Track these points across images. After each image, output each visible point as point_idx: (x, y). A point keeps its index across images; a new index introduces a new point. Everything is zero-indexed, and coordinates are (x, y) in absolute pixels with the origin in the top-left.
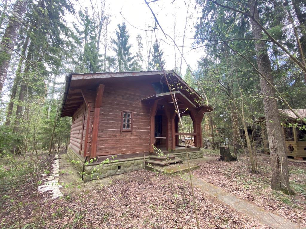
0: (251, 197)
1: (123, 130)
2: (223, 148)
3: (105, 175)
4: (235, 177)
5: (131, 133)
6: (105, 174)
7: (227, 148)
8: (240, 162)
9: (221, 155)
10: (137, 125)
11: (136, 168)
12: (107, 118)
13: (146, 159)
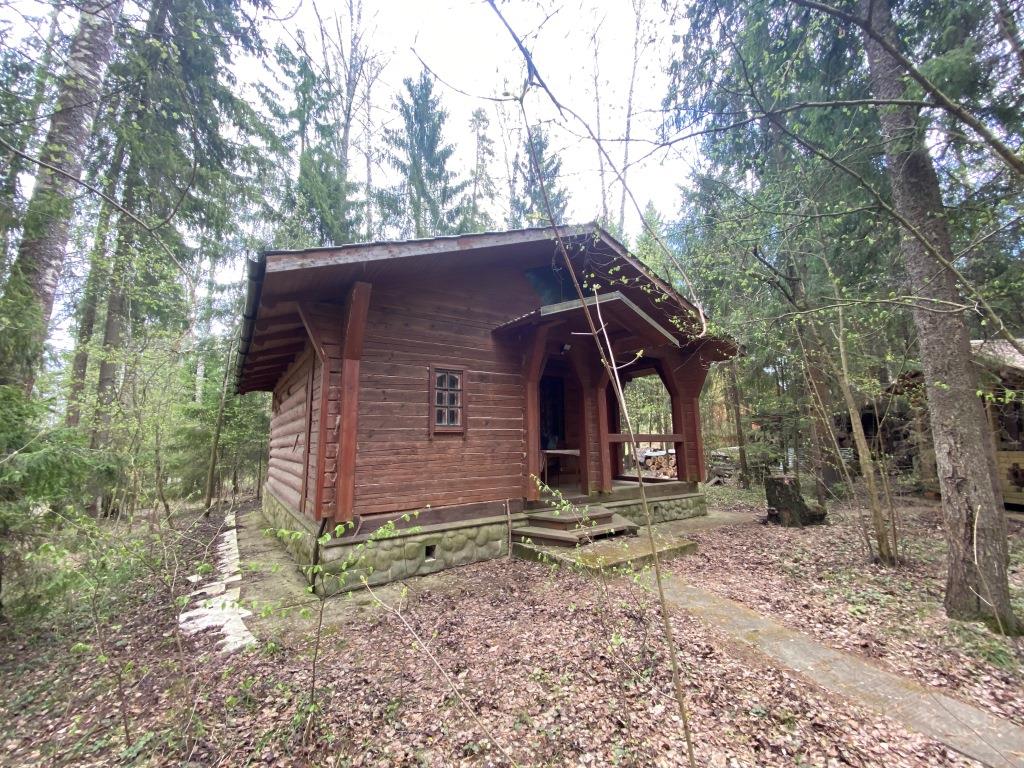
0: (874, 644)
1: (438, 429)
2: (778, 483)
3: (384, 577)
4: (820, 579)
5: (464, 440)
6: (385, 574)
7: (790, 482)
8: (838, 529)
9: (770, 504)
10: (483, 413)
11: (483, 551)
12: (384, 392)
13: (515, 524)
